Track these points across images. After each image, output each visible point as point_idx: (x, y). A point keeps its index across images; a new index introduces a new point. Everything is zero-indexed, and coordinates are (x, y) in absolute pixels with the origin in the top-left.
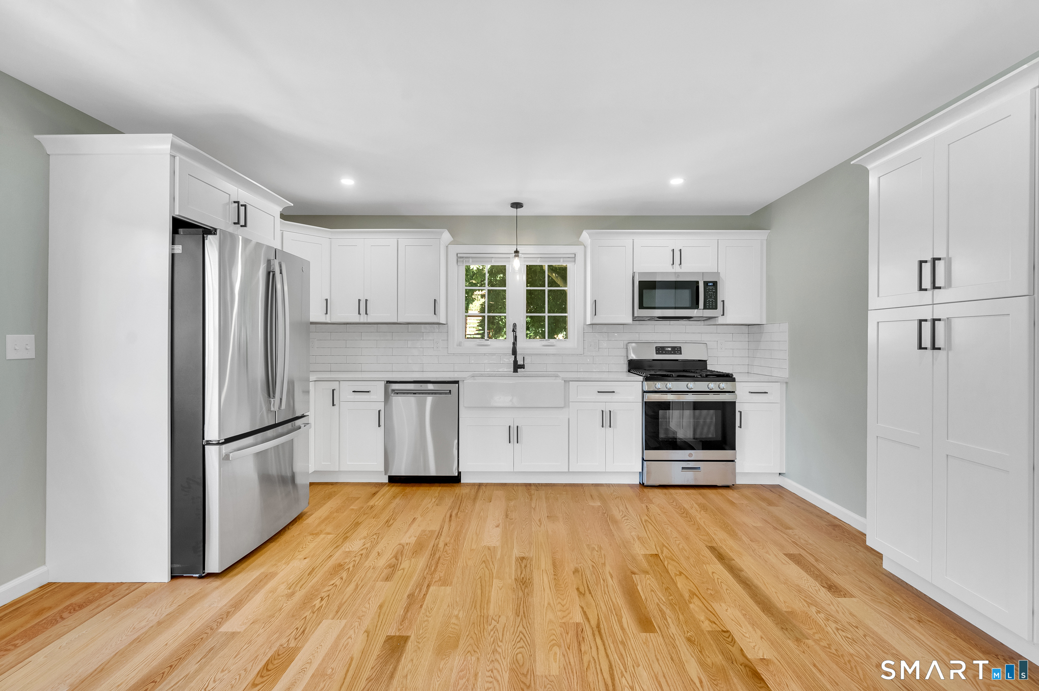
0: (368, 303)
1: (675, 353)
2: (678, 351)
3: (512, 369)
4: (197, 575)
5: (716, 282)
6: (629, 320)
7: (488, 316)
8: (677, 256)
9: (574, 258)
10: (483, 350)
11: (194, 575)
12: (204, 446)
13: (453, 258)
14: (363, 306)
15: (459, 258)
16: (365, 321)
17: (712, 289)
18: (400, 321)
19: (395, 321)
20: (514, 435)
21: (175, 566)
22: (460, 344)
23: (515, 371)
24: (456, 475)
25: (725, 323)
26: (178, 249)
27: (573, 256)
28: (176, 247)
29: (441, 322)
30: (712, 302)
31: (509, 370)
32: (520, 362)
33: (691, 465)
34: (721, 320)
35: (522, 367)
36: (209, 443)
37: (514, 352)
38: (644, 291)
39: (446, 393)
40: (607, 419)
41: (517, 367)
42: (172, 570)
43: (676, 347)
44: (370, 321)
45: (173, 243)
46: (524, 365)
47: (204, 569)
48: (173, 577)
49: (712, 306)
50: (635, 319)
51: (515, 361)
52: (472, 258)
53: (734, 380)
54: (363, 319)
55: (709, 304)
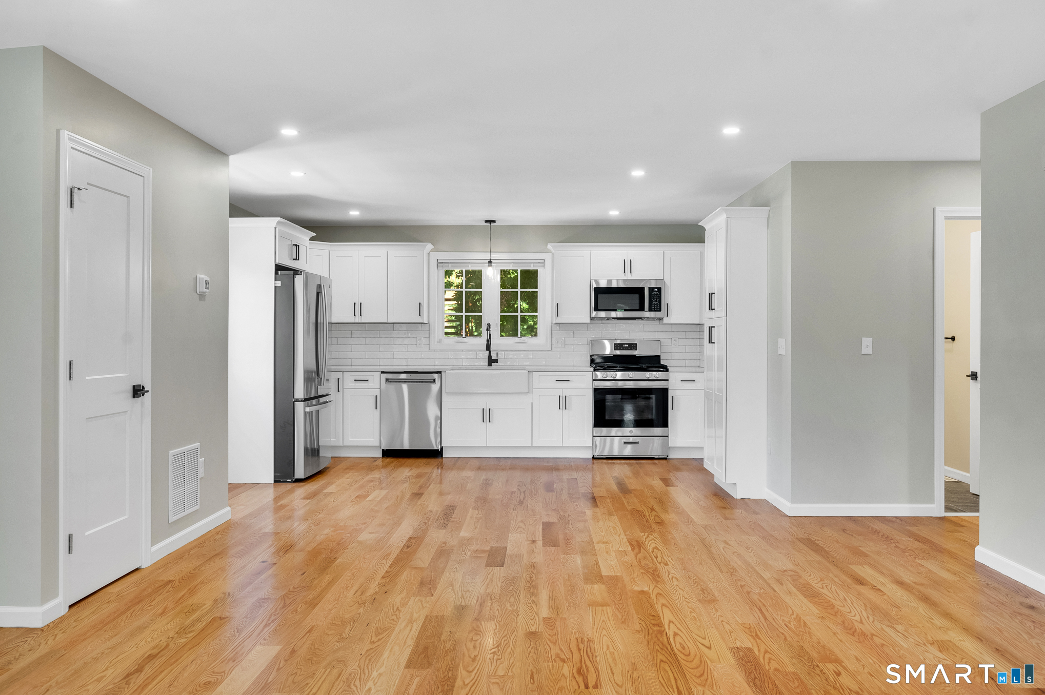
0: (362, 305)
1: (631, 349)
2: (634, 347)
3: (487, 364)
4: (290, 480)
5: (661, 288)
6: (588, 321)
7: (466, 316)
8: (628, 266)
9: (543, 263)
10: (461, 346)
11: (288, 480)
12: (294, 402)
13: (434, 264)
14: (358, 308)
15: (439, 263)
16: (360, 321)
17: (657, 294)
18: (389, 321)
19: (386, 321)
20: (487, 416)
21: (277, 474)
22: (440, 342)
23: (490, 365)
24: (439, 448)
25: (669, 323)
26: (279, 284)
27: (542, 261)
28: (277, 282)
29: (425, 322)
30: (657, 305)
31: (484, 364)
32: (494, 357)
33: (631, 439)
34: (666, 320)
35: (496, 361)
36: (297, 401)
37: (488, 348)
38: (599, 296)
39: (431, 382)
40: (563, 403)
41: (491, 361)
42: (275, 477)
43: (632, 344)
44: (363, 321)
45: (275, 280)
46: (497, 360)
47: (294, 477)
48: (275, 482)
49: (657, 308)
50: (592, 319)
51: (490, 356)
52: (451, 263)
53: (667, 370)
54: (358, 319)
55: (655, 307)
